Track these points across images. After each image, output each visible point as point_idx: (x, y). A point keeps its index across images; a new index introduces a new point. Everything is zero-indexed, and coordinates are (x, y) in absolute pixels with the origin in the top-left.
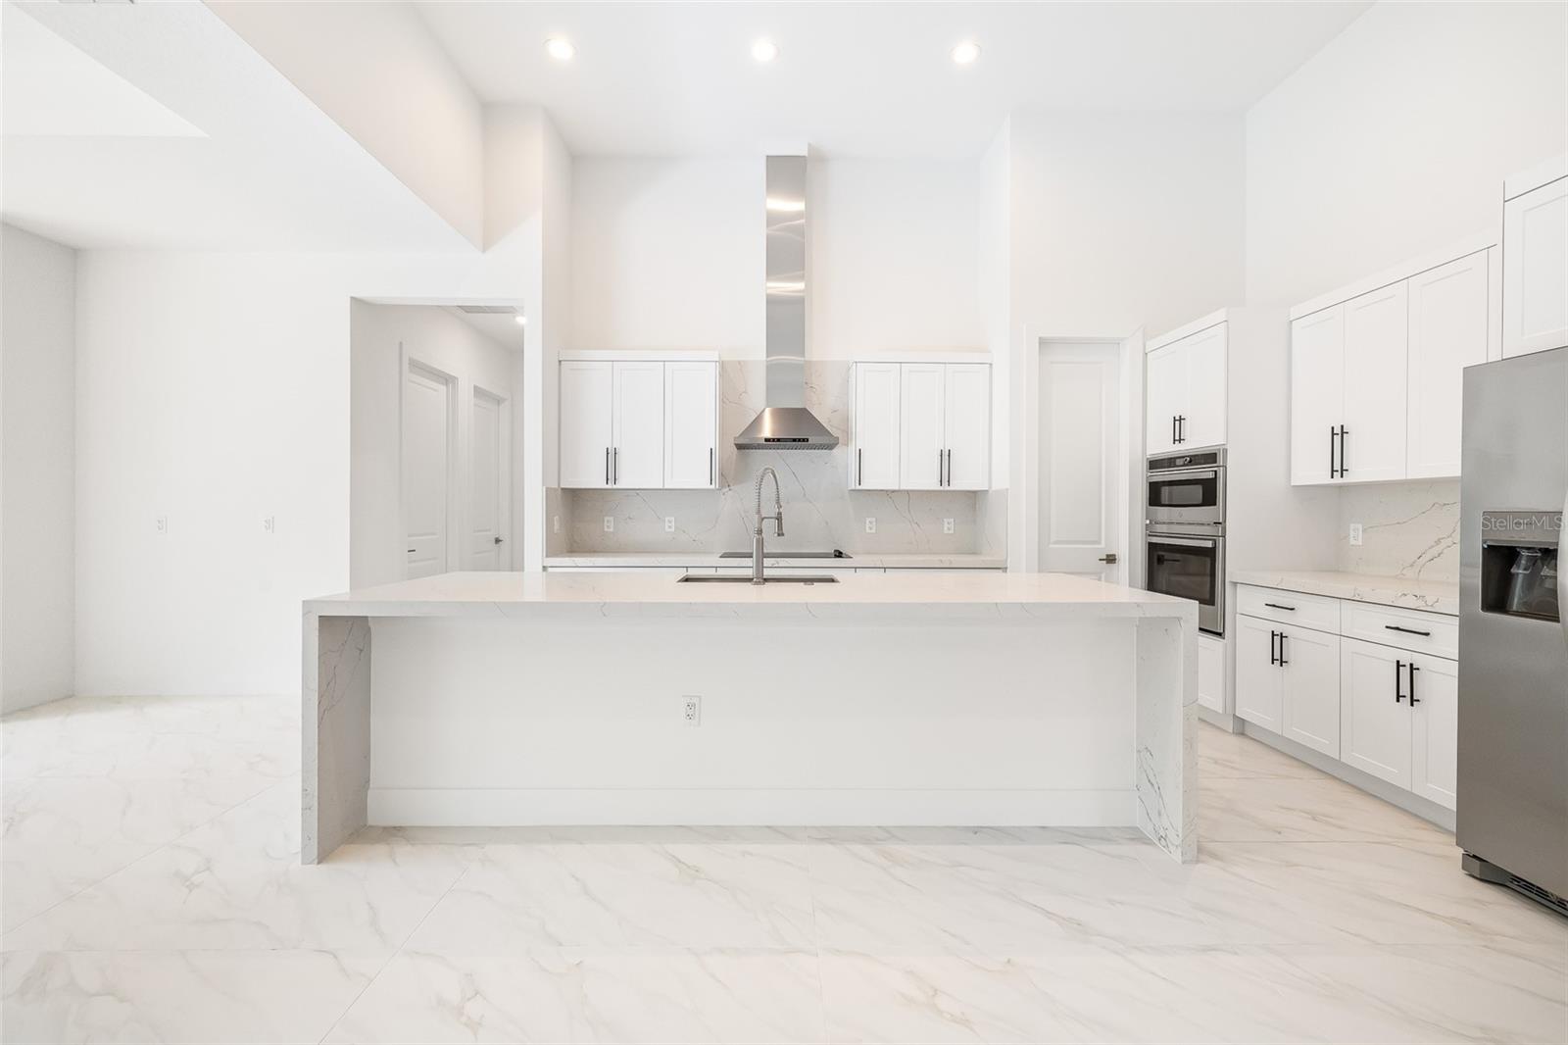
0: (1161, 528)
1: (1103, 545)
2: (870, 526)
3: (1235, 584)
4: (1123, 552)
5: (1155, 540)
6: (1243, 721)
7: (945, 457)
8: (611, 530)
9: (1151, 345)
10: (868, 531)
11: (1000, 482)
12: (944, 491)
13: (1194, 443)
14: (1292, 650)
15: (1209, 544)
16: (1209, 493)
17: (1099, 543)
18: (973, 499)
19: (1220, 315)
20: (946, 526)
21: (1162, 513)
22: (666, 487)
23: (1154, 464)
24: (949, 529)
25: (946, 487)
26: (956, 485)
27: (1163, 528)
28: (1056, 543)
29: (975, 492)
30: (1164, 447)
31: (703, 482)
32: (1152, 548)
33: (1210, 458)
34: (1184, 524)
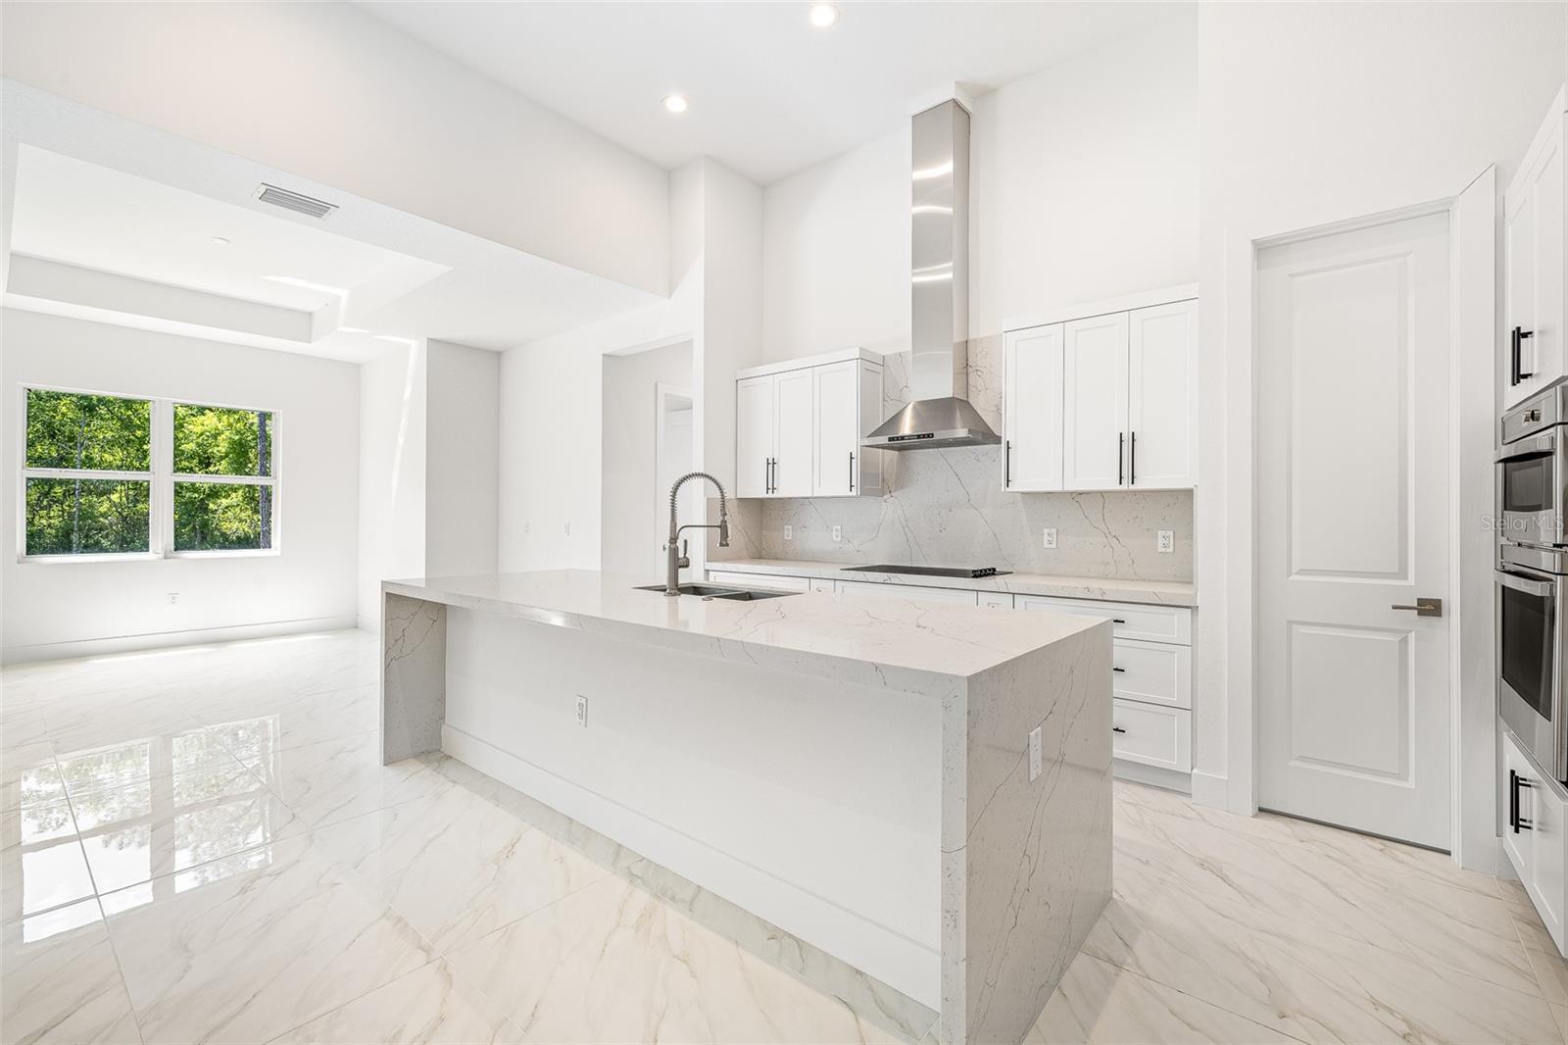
1: (1411, 581)
2: (1049, 539)
7: (1128, 445)
8: (790, 538)
10: (1046, 545)
12: (1126, 492)
17: (1402, 574)
20: (1160, 541)
22: (815, 495)
24: (1164, 545)
25: (1128, 486)
26: (1143, 483)
28: (1302, 572)
29: (1175, 492)
31: (844, 489)
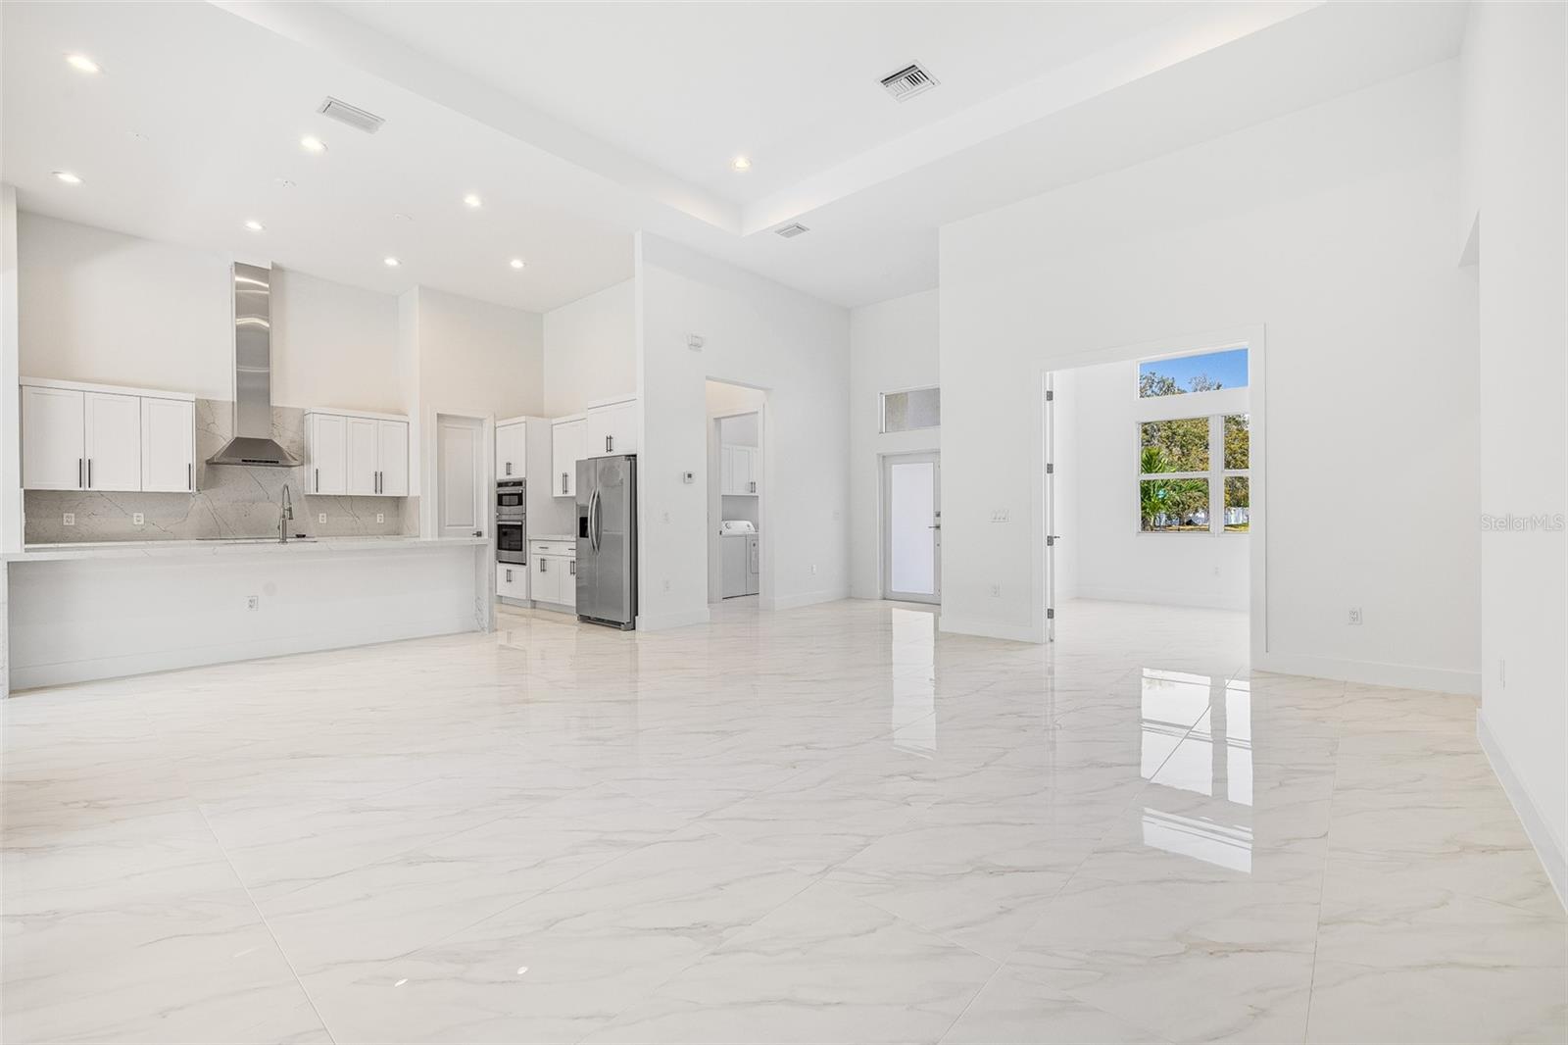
0: (504, 517)
1: (474, 527)
2: (322, 518)
3: (530, 541)
4: (485, 530)
5: (500, 523)
6: (535, 601)
7: (379, 477)
8: (73, 524)
9: (498, 424)
10: (321, 521)
11: (414, 492)
12: (378, 496)
13: (515, 476)
14: (548, 565)
15: (520, 523)
16: (520, 499)
17: (472, 525)
18: (398, 501)
19: (523, 419)
20: (379, 518)
21: (505, 509)
22: (144, 490)
23: (500, 485)
24: (380, 520)
25: (379, 494)
26: (386, 493)
27: (506, 518)
28: (448, 526)
29: (398, 498)
30: (502, 477)
31: (182, 486)
32: (500, 527)
33: (519, 484)
34: (510, 515)
